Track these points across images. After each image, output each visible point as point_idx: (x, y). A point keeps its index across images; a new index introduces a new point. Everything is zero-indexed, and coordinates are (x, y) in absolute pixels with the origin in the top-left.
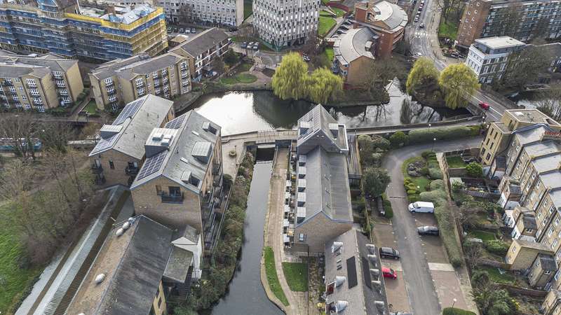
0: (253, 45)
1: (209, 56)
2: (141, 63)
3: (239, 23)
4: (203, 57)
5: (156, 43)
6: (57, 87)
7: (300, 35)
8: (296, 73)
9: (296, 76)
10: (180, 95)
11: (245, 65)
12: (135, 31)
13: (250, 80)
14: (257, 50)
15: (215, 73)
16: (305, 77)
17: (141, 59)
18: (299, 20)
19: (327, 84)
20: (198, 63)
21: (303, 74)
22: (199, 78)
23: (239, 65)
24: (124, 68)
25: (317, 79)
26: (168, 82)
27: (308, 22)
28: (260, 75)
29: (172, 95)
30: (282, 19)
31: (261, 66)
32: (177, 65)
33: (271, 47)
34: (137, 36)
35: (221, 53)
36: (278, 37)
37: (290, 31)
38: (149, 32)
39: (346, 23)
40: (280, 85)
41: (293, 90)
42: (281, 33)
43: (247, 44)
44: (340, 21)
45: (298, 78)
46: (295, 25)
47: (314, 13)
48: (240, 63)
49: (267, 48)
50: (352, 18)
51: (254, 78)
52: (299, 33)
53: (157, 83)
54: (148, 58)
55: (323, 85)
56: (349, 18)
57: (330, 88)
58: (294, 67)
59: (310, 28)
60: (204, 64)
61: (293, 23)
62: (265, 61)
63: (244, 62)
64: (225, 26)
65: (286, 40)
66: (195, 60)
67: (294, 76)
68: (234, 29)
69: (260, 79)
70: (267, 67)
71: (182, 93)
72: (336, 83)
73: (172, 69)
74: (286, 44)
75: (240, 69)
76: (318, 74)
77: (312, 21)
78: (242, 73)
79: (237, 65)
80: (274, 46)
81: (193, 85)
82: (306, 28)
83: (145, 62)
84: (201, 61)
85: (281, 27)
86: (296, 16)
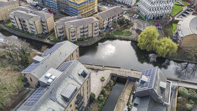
0: (136, 16)
1: (111, 20)
2: (77, 20)
3: (133, 4)
4: (108, 20)
5: (91, 10)
6: (43, 25)
7: (161, 15)
8: (151, 37)
9: (151, 39)
10: (92, 37)
11: (128, 26)
12: (82, 4)
13: (128, 35)
14: (137, 19)
15: (112, 28)
16: (156, 41)
17: (78, 18)
18: (162, 7)
19: (167, 47)
20: (105, 23)
21: (155, 39)
22: (104, 30)
23: (126, 26)
24: (68, 22)
25: (162, 43)
26: (88, 31)
27: (166, 8)
28: (134, 32)
29: (89, 37)
30: (153, 6)
31: (136, 28)
32: (93, 24)
33: (144, 18)
34: (82, 6)
35: (118, 18)
36: (149, 14)
37: (155, 12)
38: (89, 5)
39: (188, 10)
40: (141, 42)
41: (147, 46)
42: (150, 12)
43: (133, 15)
44: (185, 8)
45: (152, 40)
46: (159, 9)
47: (171, 5)
48: (126, 24)
49: (142, 19)
50: (192, 8)
51: (130, 34)
52: (160, 14)
53: (82, 31)
54: (81, 18)
55: (165, 47)
56: (191, 8)
57: (168, 50)
58: (151, 34)
59: (167, 11)
60: (108, 23)
61: (158, 9)
62: (139, 25)
63: (128, 24)
64: (126, 5)
65: (152, 16)
66: (104, 21)
67: (150, 39)
68: (129, 7)
69: (133, 34)
70: (139, 29)
71: (94, 36)
72: (173, 48)
73: (90, 25)
74: (152, 18)
75: (126, 28)
76: (163, 40)
77: (169, 8)
78: (126, 30)
79: (125, 25)
80: (145, 18)
81: (100, 33)
82: (165, 11)
83: (79, 20)
84: (107, 22)
85: (151, 9)
86: (161, 5)
